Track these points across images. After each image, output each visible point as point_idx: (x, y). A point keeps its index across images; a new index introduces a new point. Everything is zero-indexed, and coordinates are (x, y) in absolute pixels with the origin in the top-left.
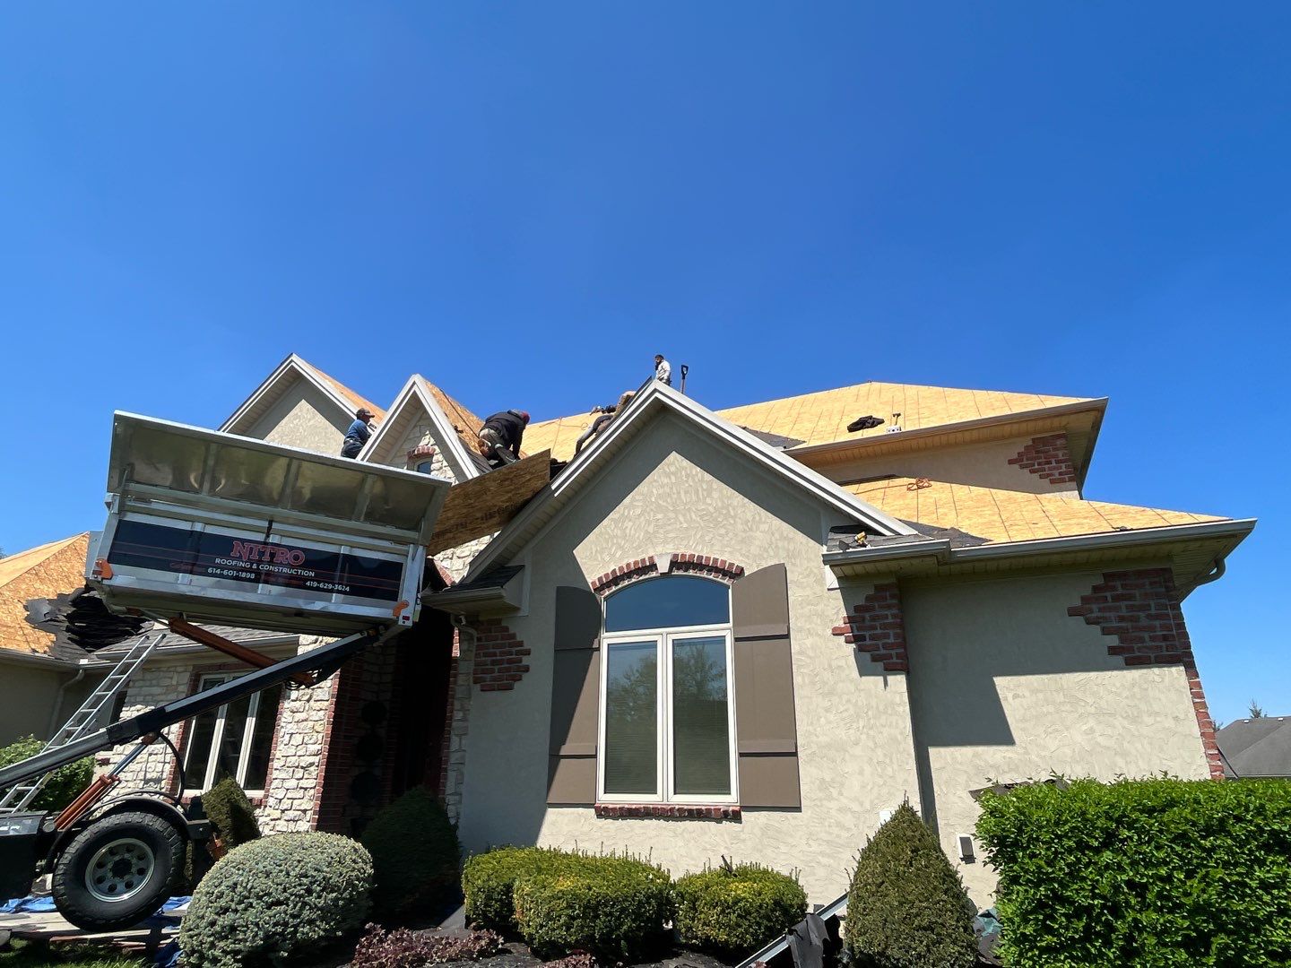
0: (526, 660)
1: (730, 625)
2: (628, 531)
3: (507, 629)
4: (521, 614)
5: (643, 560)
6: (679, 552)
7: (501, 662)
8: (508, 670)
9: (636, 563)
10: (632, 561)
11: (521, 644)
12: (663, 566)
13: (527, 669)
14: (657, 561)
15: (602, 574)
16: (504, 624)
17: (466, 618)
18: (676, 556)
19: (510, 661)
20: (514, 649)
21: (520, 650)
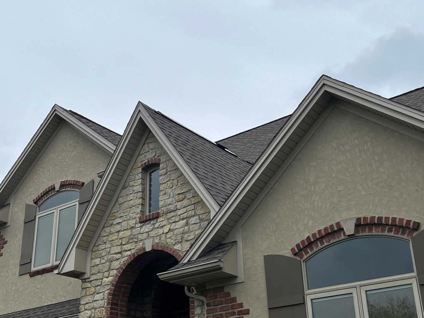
1: (414, 274)
3: (228, 294)
4: (239, 280)
5: (332, 226)
6: (362, 216)
9: (326, 229)
10: (322, 228)
11: (241, 305)
12: (349, 228)
14: (343, 225)
15: (299, 242)
16: (226, 290)
17: (196, 288)
18: (359, 219)
20: (236, 310)
21: (241, 311)
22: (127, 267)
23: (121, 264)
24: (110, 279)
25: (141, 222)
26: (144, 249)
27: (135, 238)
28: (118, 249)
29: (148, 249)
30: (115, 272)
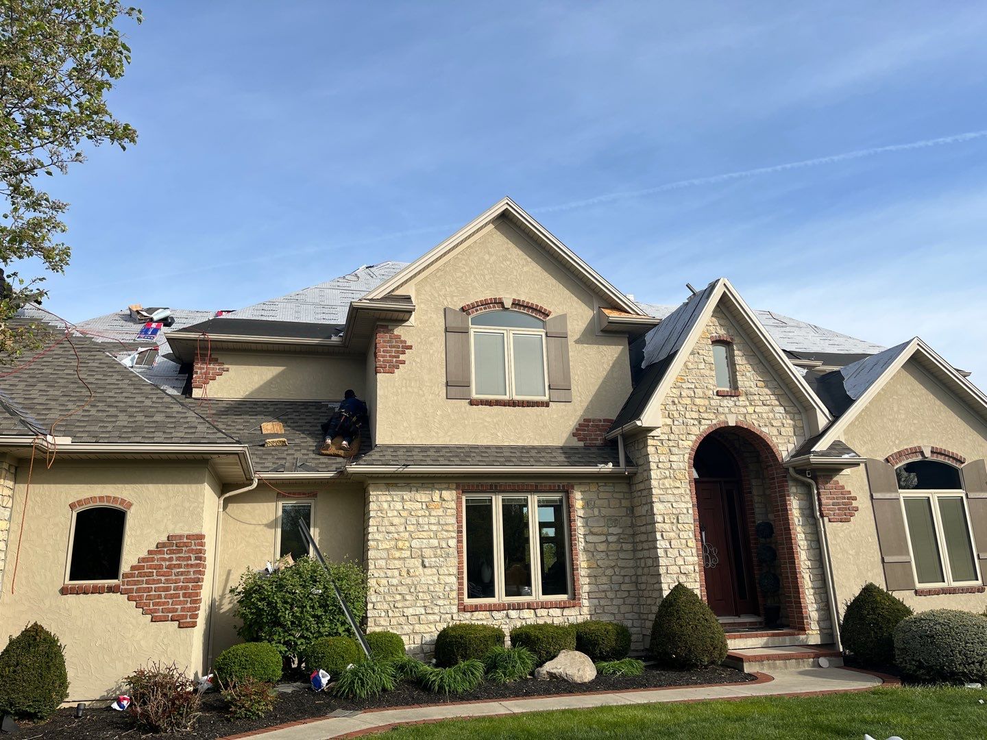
0: (855, 504)
1: (964, 491)
2: (899, 428)
3: (837, 482)
5: (915, 448)
6: (934, 446)
7: (838, 504)
8: (846, 509)
9: (911, 449)
10: (907, 447)
11: (849, 492)
12: (927, 453)
13: (857, 509)
14: (923, 450)
15: (891, 453)
16: (835, 479)
17: (811, 472)
18: (932, 448)
19: (844, 504)
20: (846, 496)
21: (851, 497)
22: (708, 436)
23: (701, 430)
24: (690, 443)
25: (719, 396)
26: (727, 422)
27: (715, 410)
28: (695, 415)
29: (732, 423)
30: (694, 438)
